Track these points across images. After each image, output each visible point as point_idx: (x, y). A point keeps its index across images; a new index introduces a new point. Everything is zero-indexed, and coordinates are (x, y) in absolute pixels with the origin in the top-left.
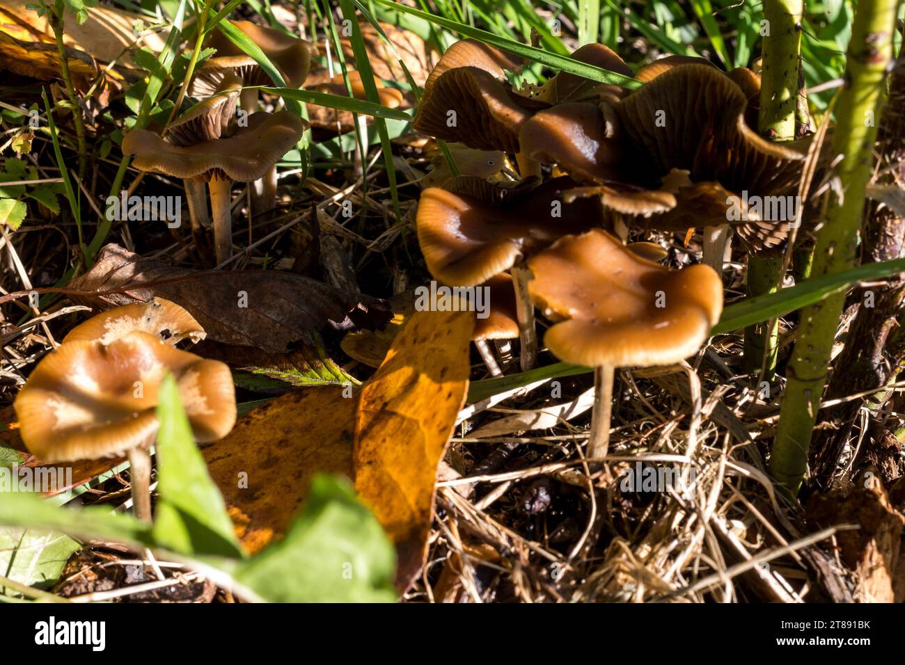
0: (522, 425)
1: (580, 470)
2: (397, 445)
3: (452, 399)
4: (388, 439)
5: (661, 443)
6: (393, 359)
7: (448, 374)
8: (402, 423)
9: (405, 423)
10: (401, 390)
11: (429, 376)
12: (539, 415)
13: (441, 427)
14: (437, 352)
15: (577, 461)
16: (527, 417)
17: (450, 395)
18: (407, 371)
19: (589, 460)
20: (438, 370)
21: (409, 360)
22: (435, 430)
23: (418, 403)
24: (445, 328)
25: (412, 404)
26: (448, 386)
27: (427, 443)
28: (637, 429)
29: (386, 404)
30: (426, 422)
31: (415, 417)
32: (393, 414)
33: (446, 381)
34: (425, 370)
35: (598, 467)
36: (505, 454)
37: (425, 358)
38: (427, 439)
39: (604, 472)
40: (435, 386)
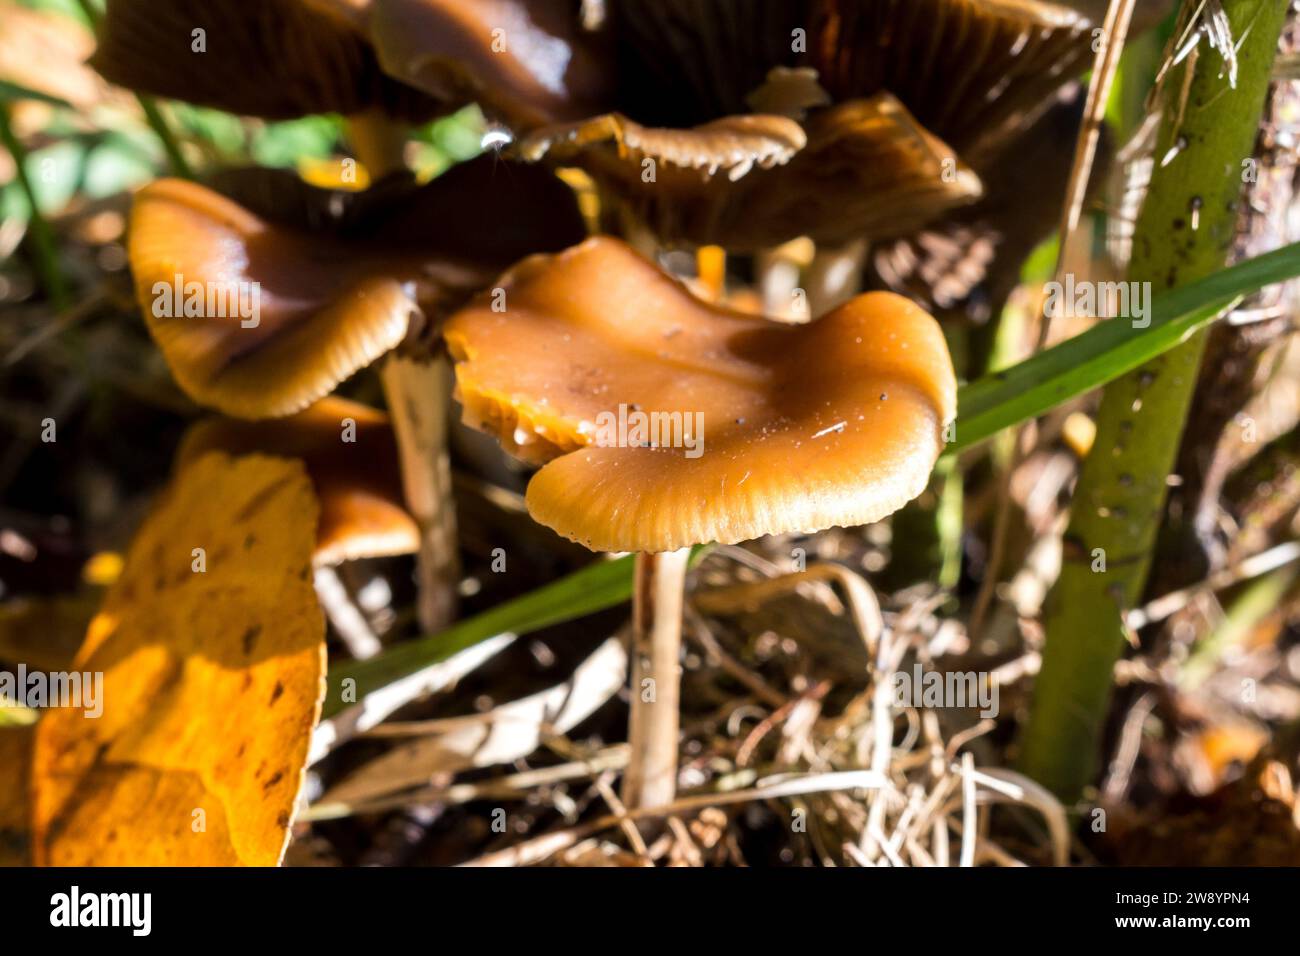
0: (449, 757)
1: (614, 841)
2: (149, 840)
3: (287, 700)
4: (123, 832)
5: (791, 752)
6: (110, 641)
7: (262, 642)
8: (155, 784)
9: (164, 785)
10: (140, 710)
11: (211, 658)
12: (489, 727)
13: (268, 775)
14: (223, 598)
15: (604, 822)
16: (462, 738)
17: (278, 692)
18: (151, 660)
19: (637, 814)
20: (236, 635)
21: (153, 632)
22: (249, 786)
23: (190, 730)
24: (238, 534)
25: (176, 736)
26: (267, 673)
27: (232, 824)
28: (722, 730)
29: (104, 748)
30: (220, 771)
31: (189, 766)
32: (127, 768)
33: (263, 658)
34: (199, 644)
35: (656, 829)
36: (414, 834)
37: (194, 617)
38: (230, 813)
39: (674, 838)
40: (232, 679)
